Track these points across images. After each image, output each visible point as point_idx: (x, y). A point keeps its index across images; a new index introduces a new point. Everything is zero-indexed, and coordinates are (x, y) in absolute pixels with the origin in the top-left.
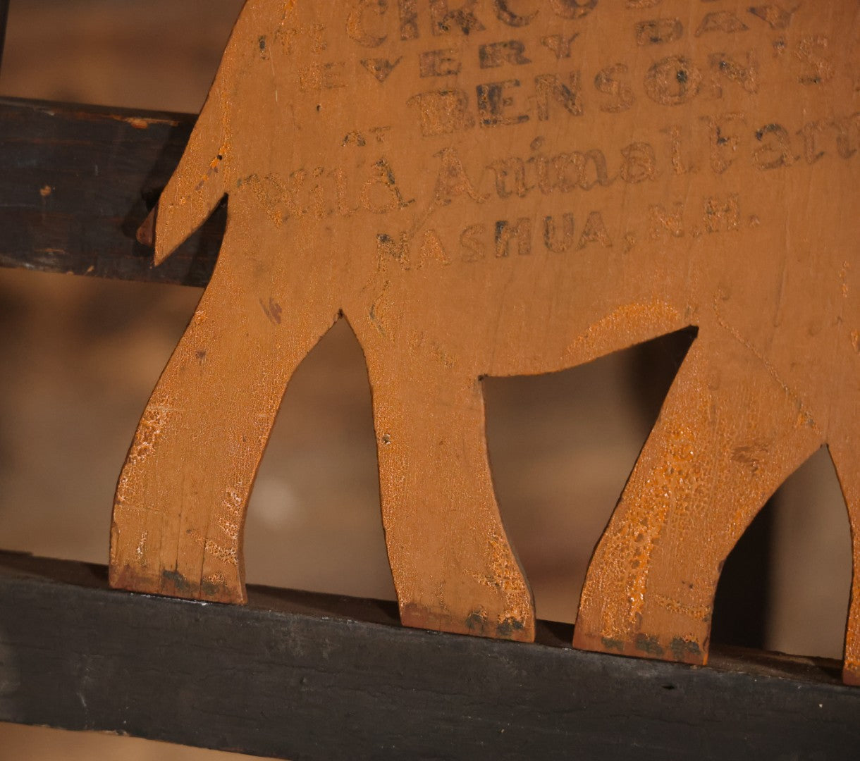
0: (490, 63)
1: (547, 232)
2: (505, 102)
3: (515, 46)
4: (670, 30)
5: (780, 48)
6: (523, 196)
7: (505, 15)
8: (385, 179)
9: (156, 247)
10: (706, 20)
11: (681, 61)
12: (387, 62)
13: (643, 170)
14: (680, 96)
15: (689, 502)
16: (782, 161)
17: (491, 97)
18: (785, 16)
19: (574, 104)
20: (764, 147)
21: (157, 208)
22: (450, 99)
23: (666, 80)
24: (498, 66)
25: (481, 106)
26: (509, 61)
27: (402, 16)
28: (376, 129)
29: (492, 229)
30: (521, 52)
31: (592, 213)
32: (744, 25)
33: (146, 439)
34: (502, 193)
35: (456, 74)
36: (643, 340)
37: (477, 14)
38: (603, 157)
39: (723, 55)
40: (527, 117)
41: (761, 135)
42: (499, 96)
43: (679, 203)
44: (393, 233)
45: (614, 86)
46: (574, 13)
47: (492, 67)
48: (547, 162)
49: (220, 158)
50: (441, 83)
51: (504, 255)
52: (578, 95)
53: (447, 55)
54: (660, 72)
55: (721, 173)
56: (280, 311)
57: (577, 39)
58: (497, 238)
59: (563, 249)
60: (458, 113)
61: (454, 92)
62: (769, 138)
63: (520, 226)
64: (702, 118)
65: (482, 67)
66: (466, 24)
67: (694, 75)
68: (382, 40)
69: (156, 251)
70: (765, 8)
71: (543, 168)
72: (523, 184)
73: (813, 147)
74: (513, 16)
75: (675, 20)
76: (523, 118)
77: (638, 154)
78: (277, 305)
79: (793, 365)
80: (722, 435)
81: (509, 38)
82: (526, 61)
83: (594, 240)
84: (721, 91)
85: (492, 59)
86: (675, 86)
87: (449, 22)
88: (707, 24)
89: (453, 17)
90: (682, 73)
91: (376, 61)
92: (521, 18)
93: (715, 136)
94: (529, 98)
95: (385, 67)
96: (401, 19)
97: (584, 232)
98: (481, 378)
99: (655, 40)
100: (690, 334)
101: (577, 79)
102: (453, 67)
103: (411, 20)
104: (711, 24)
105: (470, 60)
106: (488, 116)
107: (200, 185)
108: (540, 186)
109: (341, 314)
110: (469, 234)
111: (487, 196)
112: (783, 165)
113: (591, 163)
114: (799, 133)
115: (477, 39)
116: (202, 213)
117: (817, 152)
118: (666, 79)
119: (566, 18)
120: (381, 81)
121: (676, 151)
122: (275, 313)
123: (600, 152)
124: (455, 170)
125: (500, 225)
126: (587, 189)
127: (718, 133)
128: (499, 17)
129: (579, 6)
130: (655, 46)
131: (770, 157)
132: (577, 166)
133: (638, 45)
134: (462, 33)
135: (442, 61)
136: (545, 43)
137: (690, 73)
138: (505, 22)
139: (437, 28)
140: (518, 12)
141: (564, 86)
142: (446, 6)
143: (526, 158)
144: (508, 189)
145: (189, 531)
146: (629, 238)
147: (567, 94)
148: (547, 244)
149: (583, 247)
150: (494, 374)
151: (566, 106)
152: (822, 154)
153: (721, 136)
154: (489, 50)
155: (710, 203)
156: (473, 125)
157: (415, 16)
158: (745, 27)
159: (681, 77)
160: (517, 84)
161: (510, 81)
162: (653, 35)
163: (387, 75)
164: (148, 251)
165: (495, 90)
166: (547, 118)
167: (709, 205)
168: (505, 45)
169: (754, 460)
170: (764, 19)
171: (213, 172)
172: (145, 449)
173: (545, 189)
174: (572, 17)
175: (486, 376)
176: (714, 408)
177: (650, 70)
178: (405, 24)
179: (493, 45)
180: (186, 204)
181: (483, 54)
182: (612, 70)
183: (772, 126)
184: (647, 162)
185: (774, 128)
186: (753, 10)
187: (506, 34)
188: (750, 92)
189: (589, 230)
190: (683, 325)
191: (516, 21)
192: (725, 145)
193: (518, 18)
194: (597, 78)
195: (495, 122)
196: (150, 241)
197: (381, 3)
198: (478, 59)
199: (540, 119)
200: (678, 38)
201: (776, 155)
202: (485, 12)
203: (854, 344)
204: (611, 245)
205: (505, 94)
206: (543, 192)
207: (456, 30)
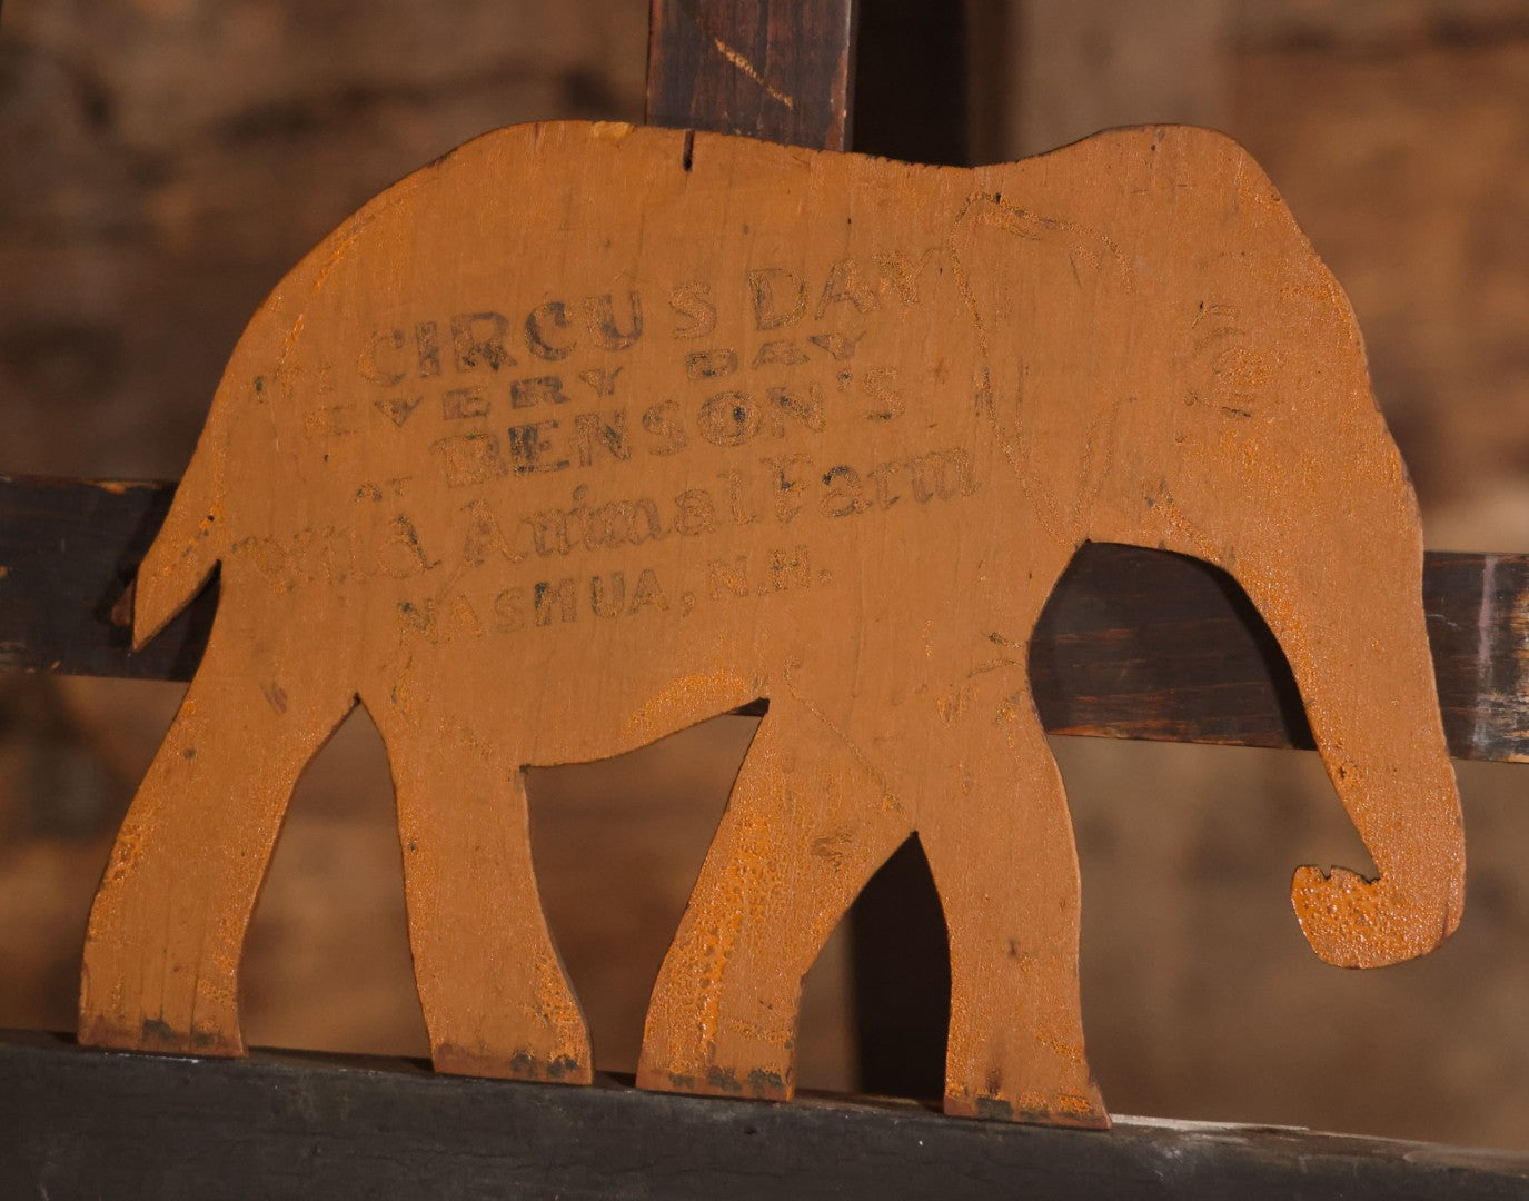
0: (523, 402)
1: (595, 595)
2: (542, 446)
3: (551, 382)
4: (724, 362)
5: (846, 381)
6: (566, 553)
7: (539, 349)
8: (406, 539)
9: (136, 627)
10: (763, 351)
11: (737, 396)
12: (406, 404)
13: (700, 521)
14: (738, 436)
15: (764, 905)
16: (854, 508)
17: (525, 441)
18: (849, 346)
19: (620, 447)
20: (833, 492)
21: (136, 582)
22: (480, 444)
23: (724, 419)
24: (532, 405)
25: (516, 451)
26: (545, 400)
27: (421, 350)
28: (394, 480)
29: (532, 591)
30: (558, 389)
31: (645, 571)
32: (805, 356)
33: (124, 859)
34: (542, 550)
35: (485, 415)
36: (707, 717)
37: (508, 347)
38: (655, 506)
39: (783, 389)
40: (567, 463)
41: (829, 478)
42: (535, 440)
43: (742, 558)
44: (416, 601)
45: (664, 426)
46: (617, 344)
47: (526, 406)
48: (592, 514)
49: (211, 518)
50: (468, 426)
51: (545, 623)
52: (625, 436)
53: (474, 394)
54: (715, 409)
55: (787, 521)
56: (285, 697)
57: (621, 374)
58: (537, 603)
59: (613, 614)
60: (488, 460)
61: (483, 436)
62: (837, 481)
63: (563, 589)
64: (762, 461)
65: (514, 406)
66: (495, 358)
67: (752, 413)
68: (398, 378)
69: (135, 631)
70: (828, 336)
71: (587, 521)
72: (566, 541)
73: (886, 492)
74: (548, 349)
75: (729, 351)
76: (563, 464)
77: (693, 502)
78: (280, 689)
79: (876, 740)
80: (799, 825)
81: (544, 374)
82: (564, 399)
83: (648, 603)
84: (783, 430)
85: (526, 398)
86: (732, 425)
87: (477, 356)
88: (764, 356)
89: (479, 351)
90: (739, 410)
91: (393, 403)
92: (557, 351)
93: (779, 480)
94: (569, 441)
95: (403, 409)
96: (420, 353)
97: (636, 595)
98: (524, 768)
99: (708, 374)
101: (623, 418)
102: (481, 407)
103: (431, 355)
104: (768, 355)
105: (500, 399)
106: (523, 462)
107: (188, 551)
108: (585, 542)
109: (357, 698)
110: (505, 599)
111: (525, 556)
112: (854, 512)
113: (641, 512)
114: (871, 475)
115: (508, 375)
116: (190, 584)
117: (891, 497)
118: (722, 417)
119: (609, 350)
120: (399, 425)
121: (736, 498)
122: (278, 699)
123: (652, 501)
124: (487, 525)
125: (540, 588)
126: (640, 542)
127: (783, 477)
128: (532, 351)
129: (622, 337)
130: (709, 380)
131: (840, 503)
132: (626, 518)
133: (689, 379)
134: (490, 369)
135: (469, 401)
136: (584, 379)
137: (748, 410)
138: (539, 355)
139: (462, 363)
140: (553, 344)
141: (608, 427)
142: (472, 339)
143: (567, 509)
144: (548, 546)
145: (176, 970)
146: (686, 598)
147: (612, 438)
148: (594, 608)
149: (635, 610)
150: (537, 763)
151: (611, 449)
152: (897, 498)
153: (785, 480)
154: (521, 387)
155: (776, 556)
156: (506, 473)
157: (437, 350)
158: (806, 359)
159: (739, 414)
160: (555, 425)
161: (547, 422)
162: (706, 368)
163: (405, 419)
164: (127, 633)
165: (529, 433)
166: (590, 463)
167: (775, 559)
168: (540, 382)
169: (836, 853)
170: (826, 348)
171: (202, 536)
172: (123, 872)
173: (591, 545)
174: (615, 349)
176: (789, 792)
177: (703, 407)
178: (425, 359)
179: (526, 382)
180: (171, 574)
181: (515, 393)
182: (661, 408)
183: (841, 468)
184: (704, 511)
185: (842, 470)
186: (813, 339)
187: (541, 369)
188: (815, 431)
189: (642, 591)
190: (752, 699)
191: (552, 353)
192: (790, 490)
193: (554, 351)
194: (645, 417)
195: (531, 469)
196: (128, 620)
197: (398, 336)
198: (510, 397)
199: (582, 465)
200: (734, 369)
201: (846, 501)
202: (516, 344)
203: (941, 714)
204: (668, 608)
205: (542, 436)
206: (588, 548)
207: (484, 365)
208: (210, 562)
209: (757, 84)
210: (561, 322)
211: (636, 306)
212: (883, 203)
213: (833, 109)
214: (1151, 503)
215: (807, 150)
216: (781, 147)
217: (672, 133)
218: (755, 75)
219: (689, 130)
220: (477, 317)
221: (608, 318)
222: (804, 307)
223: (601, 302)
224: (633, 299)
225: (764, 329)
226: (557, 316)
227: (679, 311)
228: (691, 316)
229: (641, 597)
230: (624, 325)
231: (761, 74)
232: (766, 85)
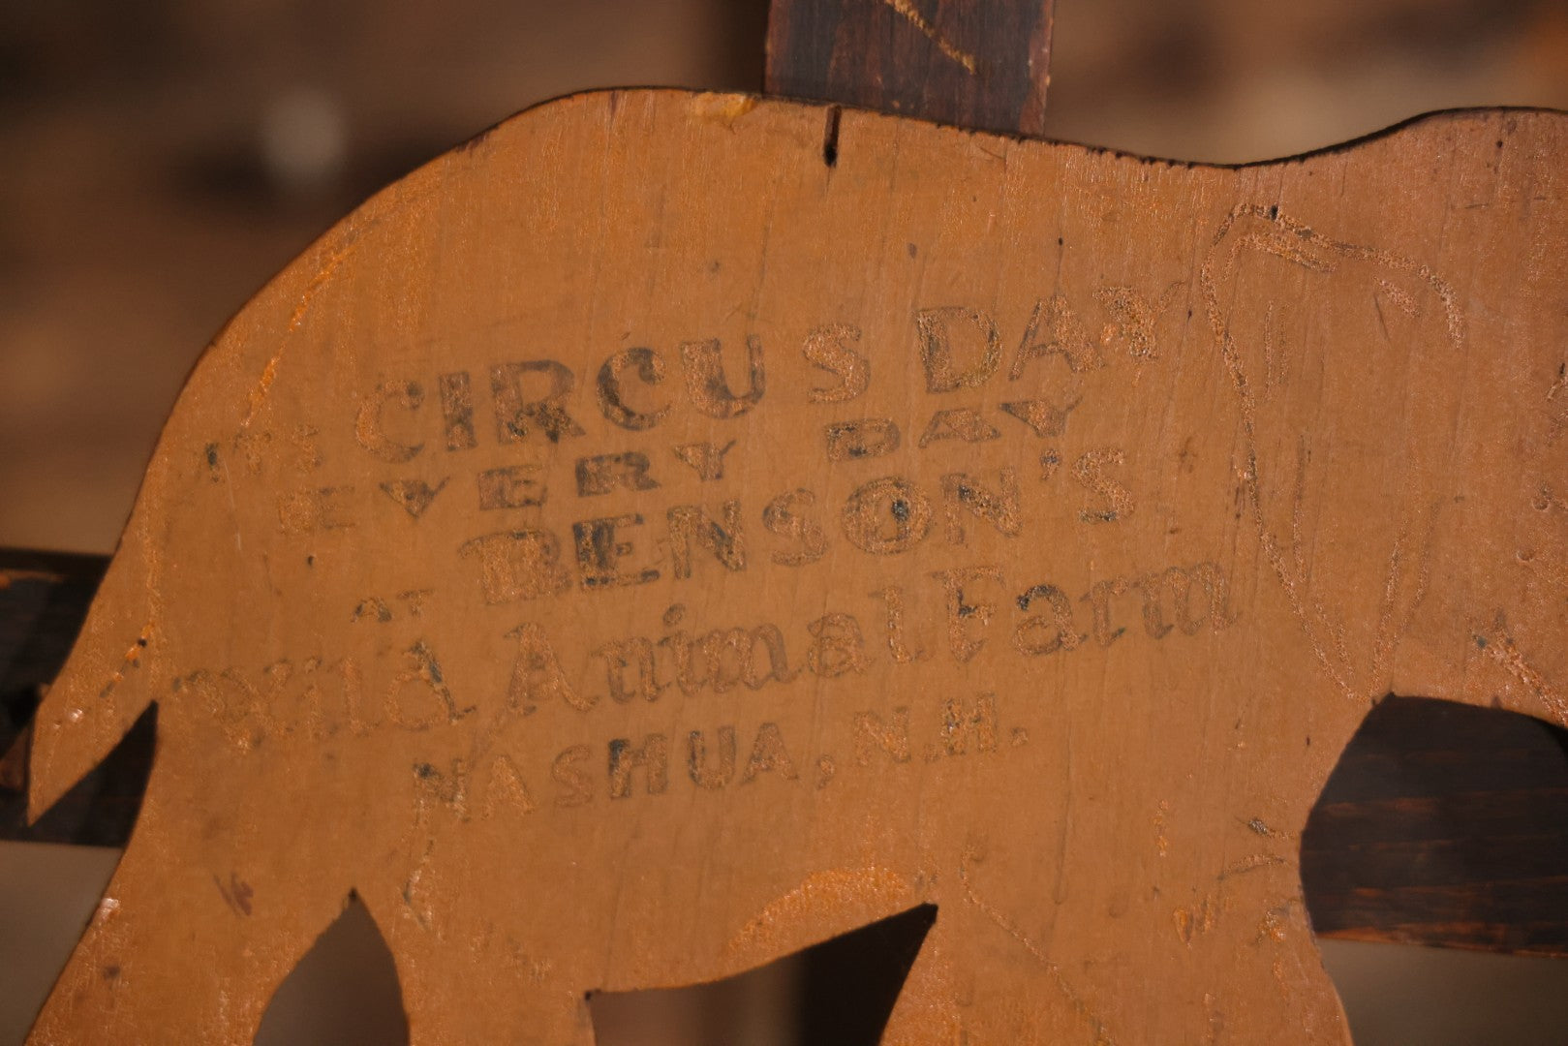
0: (594, 488)
1: (694, 757)
2: (620, 549)
3: (634, 460)
4: (880, 437)
5: (1052, 466)
6: (653, 699)
7: (617, 412)
8: (424, 672)
9: (31, 793)
10: (935, 422)
11: (898, 485)
12: (425, 486)
13: (844, 656)
14: (898, 539)
16: (1061, 642)
17: (596, 542)
18: (1057, 417)
19: (730, 552)
20: (1031, 620)
22: (531, 543)
23: (878, 515)
24: (606, 492)
25: (581, 555)
26: (626, 484)
27: (448, 412)
28: (407, 595)
29: (602, 754)
30: (643, 471)
31: (765, 726)
32: (995, 431)
34: (620, 696)
35: (539, 504)
36: (850, 928)
37: (568, 409)
38: (779, 636)
39: (964, 476)
40: (655, 574)
41: (1027, 600)
42: (611, 538)
43: (901, 710)
44: (439, 762)
45: (794, 524)
46: (728, 408)
47: (596, 493)
48: (691, 645)
49: (143, 643)
50: (514, 519)
51: (623, 795)
52: (737, 538)
53: (523, 475)
54: (867, 503)
55: (966, 660)
56: (250, 894)
57: (732, 451)
58: (611, 767)
59: (720, 783)
60: (543, 566)
61: (536, 534)
62: (1038, 605)
63: (649, 749)
64: (935, 575)
65: (581, 493)
66: (554, 425)
67: (920, 509)
68: (414, 451)
69: (31, 798)
70: (1028, 403)
71: (684, 655)
72: (654, 683)
73: (1107, 620)
74: (629, 414)
75: (887, 421)
76: (650, 575)
77: (835, 632)
78: (243, 884)
79: (1087, 964)
81: (623, 449)
82: (652, 484)
83: (768, 769)
84: (962, 533)
85: (597, 481)
86: (890, 526)
87: (525, 422)
88: (937, 428)
89: (531, 414)
90: (900, 504)
91: (406, 484)
92: (642, 417)
93: (955, 605)
94: (659, 542)
95: (420, 493)
96: (445, 417)
97: (753, 757)
98: (588, 996)
99: (857, 453)
100: (925, 916)
101: (735, 513)
102: (533, 493)
103: (462, 419)
104: (943, 428)
105: (560, 481)
106: (592, 572)
107: (109, 688)
108: (679, 683)
109: (353, 895)
110: (566, 760)
111: (595, 701)
112: (1062, 650)
113: (761, 644)
114: (1085, 598)
115: (571, 449)
116: (109, 735)
117: (1113, 629)
118: (876, 513)
119: (715, 416)
120: (415, 516)
121: (894, 627)
122: (240, 897)
123: (776, 629)
124: (541, 658)
125: (616, 746)
126: (757, 686)
127: (961, 598)
128: (606, 415)
129: (735, 399)
130: (857, 462)
131: (1039, 637)
132: (738, 651)
133: (830, 460)
134: (546, 439)
135: (517, 483)
137: (913, 504)
138: (616, 422)
139: (506, 431)
140: (637, 407)
141: (714, 524)
142: (520, 398)
143: (656, 637)
144: (628, 689)
146: (823, 764)
147: (720, 539)
148: (692, 775)
149: (750, 779)
150: (610, 988)
151: (719, 556)
152: (1121, 631)
153: (963, 602)
154: (591, 467)
155: (950, 708)
156: (568, 585)
157: (469, 412)
158: (996, 434)
159: (899, 511)
160: (639, 520)
161: (628, 516)
162: (854, 444)
163: (424, 508)
164: (17, 799)
165: (602, 531)
166: (688, 575)
167: (948, 712)
168: (618, 460)
170: (1025, 421)
171: (130, 667)
173: (689, 689)
174: (724, 415)
175: (598, 991)
176: (964, 1035)
177: (850, 499)
178: (453, 425)
179: (598, 459)
180: (82, 721)
181: (581, 473)
182: (791, 499)
183: (1043, 588)
184: (849, 644)
185: (1047, 590)
186: (1007, 407)
187: (619, 441)
188: (1007, 535)
189: (761, 751)
190: (914, 903)
191: (634, 421)
192: (970, 617)
193: (637, 417)
194: (766, 512)
195: (605, 581)
196: (18, 781)
197: (413, 391)
198: (575, 480)
199: (677, 575)
200: (892, 449)
201: (1052, 633)
202: (584, 406)
203: (1180, 930)
204: (797, 777)
205: (619, 537)
206: (685, 692)
207: (540, 435)
208: (140, 706)
209: (925, 36)
210: (648, 376)
211: (755, 353)
212: (1109, 218)
213: (1032, 74)
214: (1482, 644)
215: (1002, 139)
216: (965, 135)
217: (809, 111)
218: (921, 24)
219: (832, 105)
220: (526, 366)
221: (716, 372)
222: (995, 362)
223: (705, 350)
224: (750, 345)
225: (936, 390)
226: (643, 369)
227: (816, 365)
228: (834, 371)
229: (758, 760)
230: (739, 385)
231: (929, 24)
232: (937, 38)
